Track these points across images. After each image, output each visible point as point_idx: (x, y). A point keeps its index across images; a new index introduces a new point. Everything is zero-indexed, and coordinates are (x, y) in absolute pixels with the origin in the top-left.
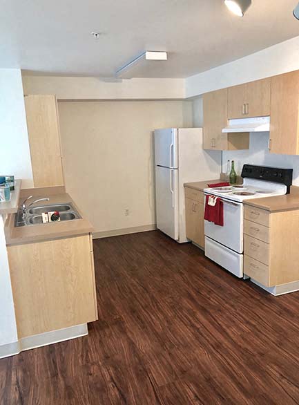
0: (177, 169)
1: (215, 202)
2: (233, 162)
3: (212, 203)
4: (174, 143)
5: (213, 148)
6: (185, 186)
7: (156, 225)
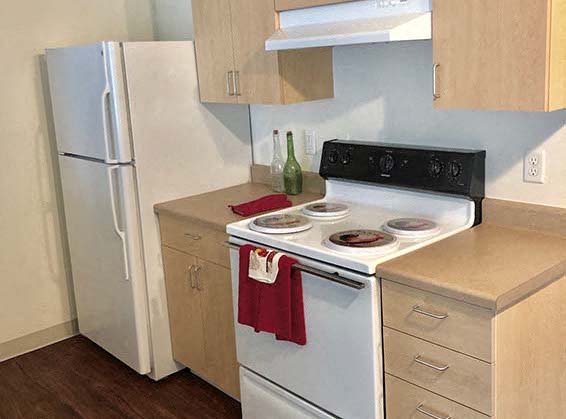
0: (132, 163)
1: (275, 270)
2: (289, 134)
3: (264, 273)
4: (114, 86)
5: (233, 100)
6: (159, 211)
7: (75, 322)
